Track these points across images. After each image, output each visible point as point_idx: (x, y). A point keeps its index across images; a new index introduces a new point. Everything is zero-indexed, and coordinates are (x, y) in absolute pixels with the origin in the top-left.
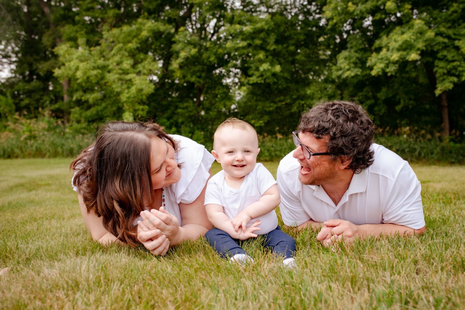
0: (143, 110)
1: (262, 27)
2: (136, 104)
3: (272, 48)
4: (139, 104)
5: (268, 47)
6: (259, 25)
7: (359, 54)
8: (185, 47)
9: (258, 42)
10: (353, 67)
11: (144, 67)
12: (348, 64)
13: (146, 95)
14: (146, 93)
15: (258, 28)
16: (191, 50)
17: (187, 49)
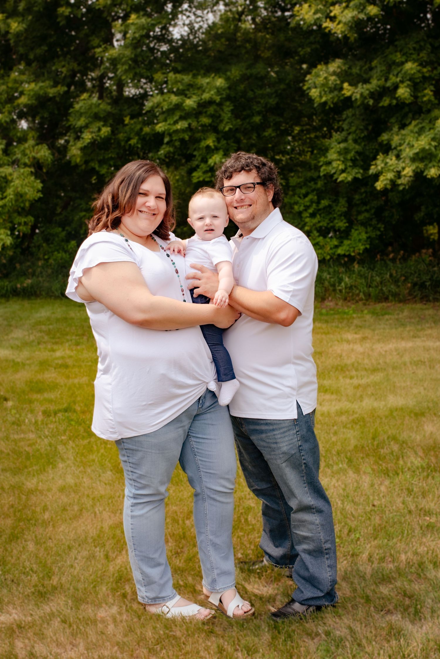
0: (26, 223)
1: (211, 98)
2: (15, 215)
3: (227, 129)
4: (19, 214)
5: (221, 127)
6: (206, 96)
7: (359, 144)
8: (90, 123)
9: (205, 120)
10: (350, 166)
11: (24, 154)
12: (343, 162)
13: (29, 201)
14: (31, 199)
15: (205, 99)
16: (99, 130)
17: (94, 128)
